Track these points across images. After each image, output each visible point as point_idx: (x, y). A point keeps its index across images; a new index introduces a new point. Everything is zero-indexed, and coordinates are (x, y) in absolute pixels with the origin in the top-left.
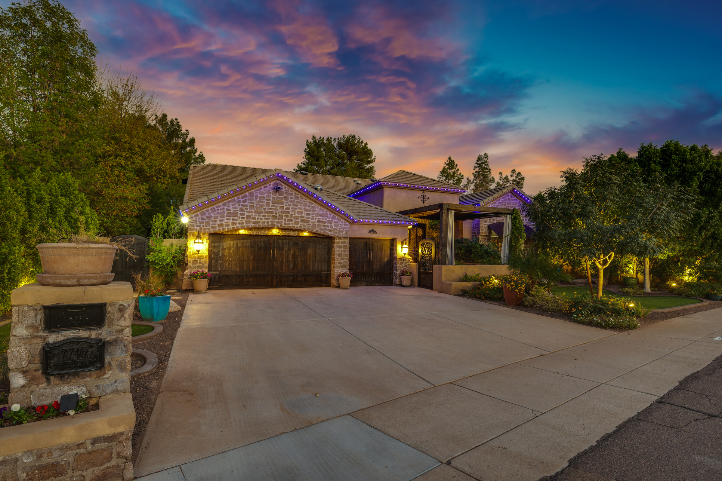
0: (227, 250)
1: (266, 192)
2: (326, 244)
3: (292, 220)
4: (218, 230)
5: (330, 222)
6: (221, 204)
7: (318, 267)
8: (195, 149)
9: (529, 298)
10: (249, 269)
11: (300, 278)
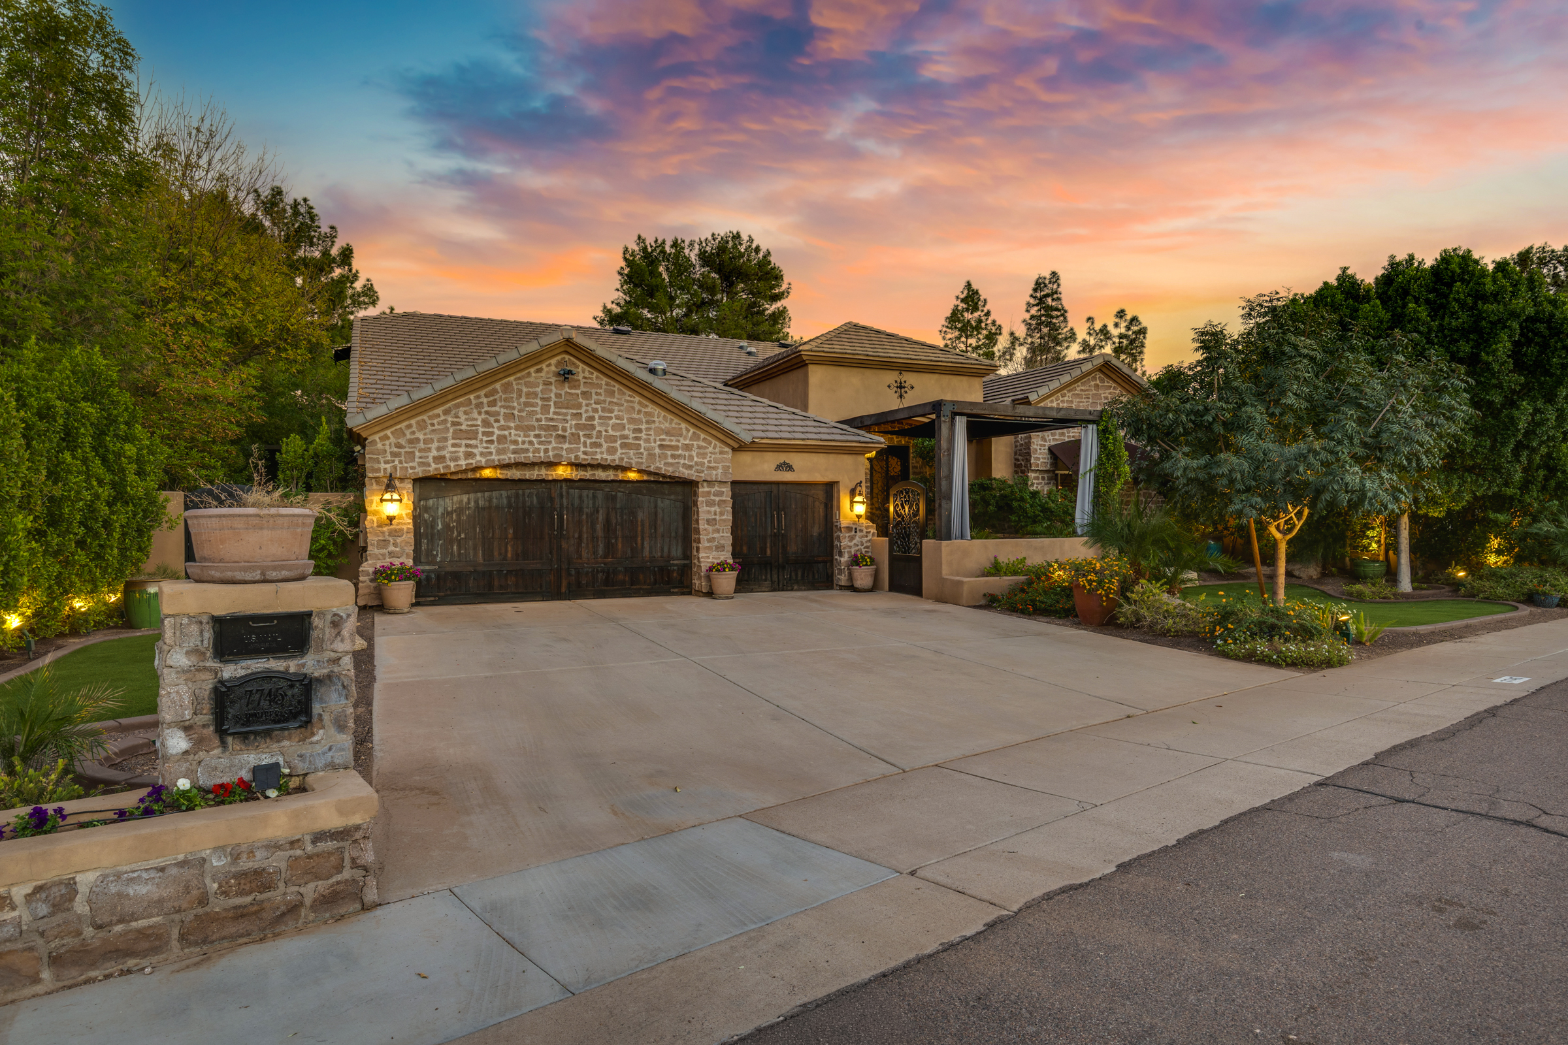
0: (454, 516)
1: (540, 381)
2: (680, 497)
3: (600, 445)
4: (433, 469)
5: (688, 448)
6: (439, 411)
7: (662, 550)
8: (354, 271)
9: (1127, 609)
10: (505, 559)
11: (621, 577)
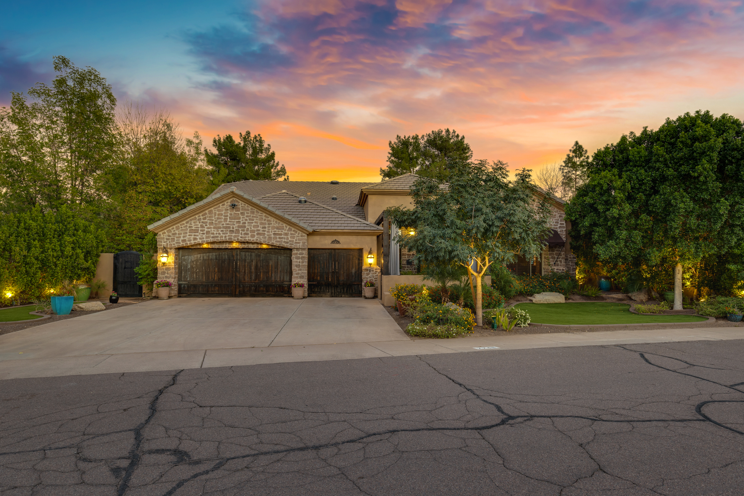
0: (195, 263)
1: (224, 209)
2: (289, 255)
3: (248, 234)
4: (182, 244)
5: (286, 234)
6: (184, 222)
7: (280, 278)
10: (214, 280)
11: (262, 289)
